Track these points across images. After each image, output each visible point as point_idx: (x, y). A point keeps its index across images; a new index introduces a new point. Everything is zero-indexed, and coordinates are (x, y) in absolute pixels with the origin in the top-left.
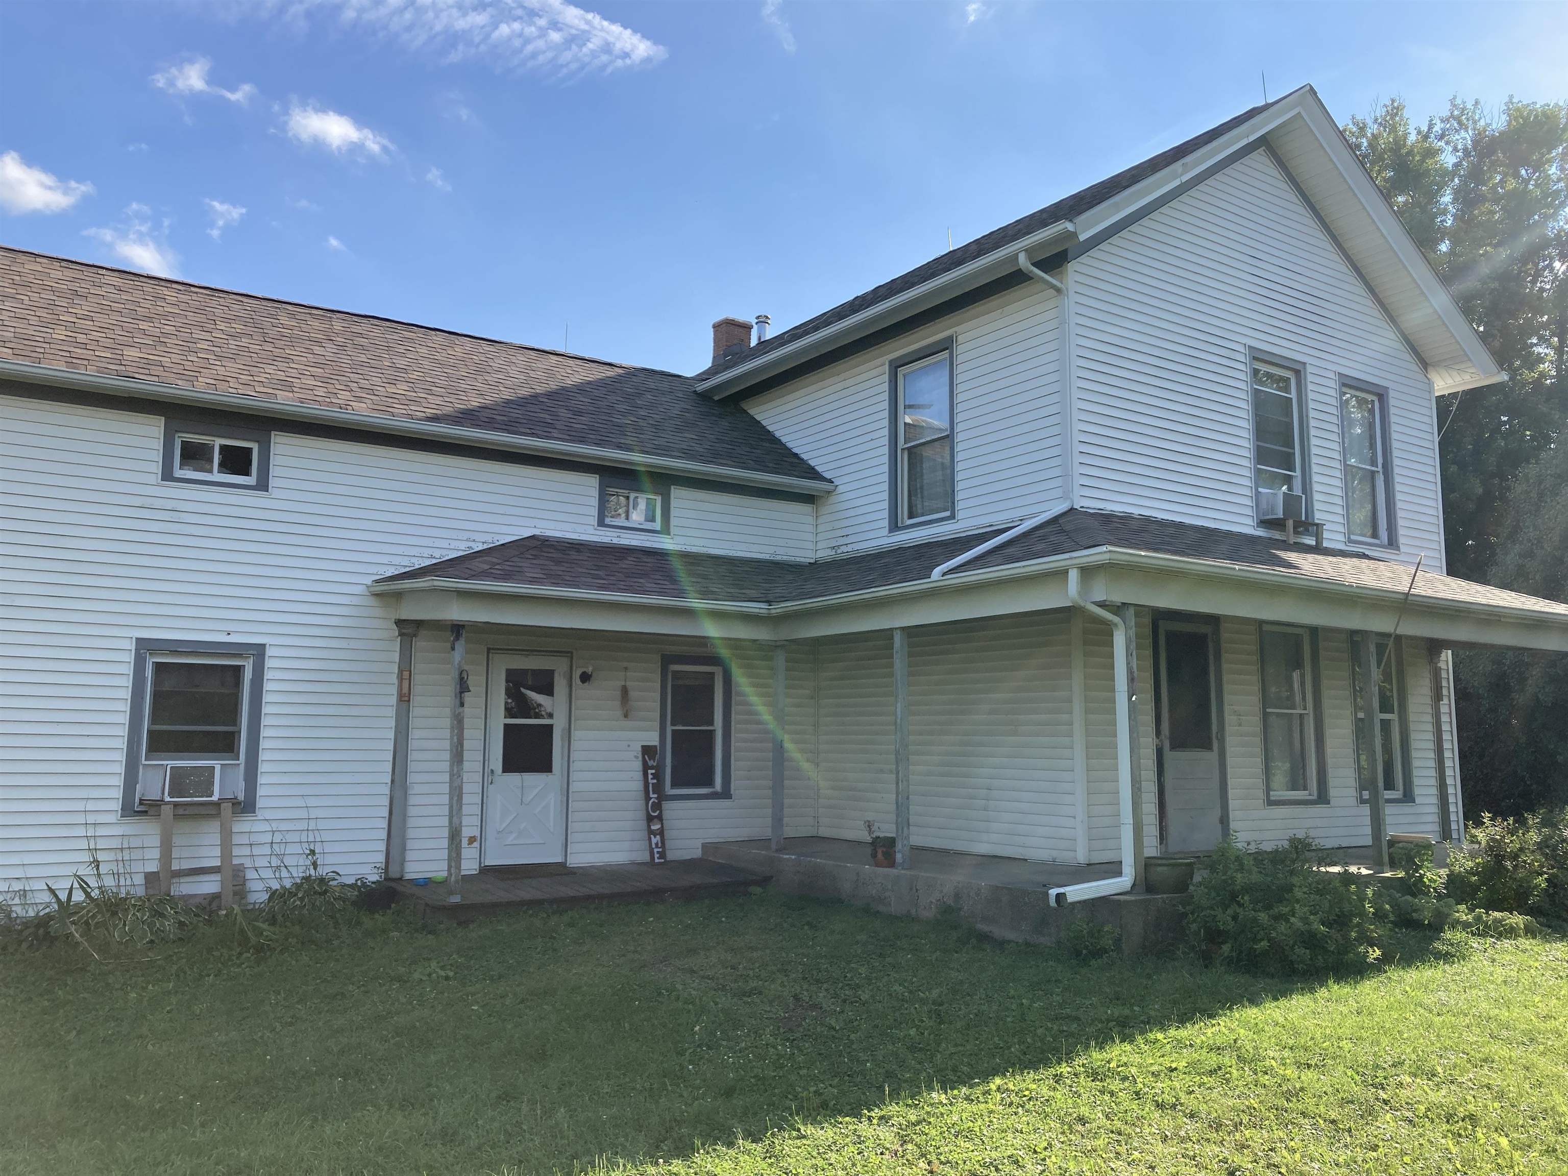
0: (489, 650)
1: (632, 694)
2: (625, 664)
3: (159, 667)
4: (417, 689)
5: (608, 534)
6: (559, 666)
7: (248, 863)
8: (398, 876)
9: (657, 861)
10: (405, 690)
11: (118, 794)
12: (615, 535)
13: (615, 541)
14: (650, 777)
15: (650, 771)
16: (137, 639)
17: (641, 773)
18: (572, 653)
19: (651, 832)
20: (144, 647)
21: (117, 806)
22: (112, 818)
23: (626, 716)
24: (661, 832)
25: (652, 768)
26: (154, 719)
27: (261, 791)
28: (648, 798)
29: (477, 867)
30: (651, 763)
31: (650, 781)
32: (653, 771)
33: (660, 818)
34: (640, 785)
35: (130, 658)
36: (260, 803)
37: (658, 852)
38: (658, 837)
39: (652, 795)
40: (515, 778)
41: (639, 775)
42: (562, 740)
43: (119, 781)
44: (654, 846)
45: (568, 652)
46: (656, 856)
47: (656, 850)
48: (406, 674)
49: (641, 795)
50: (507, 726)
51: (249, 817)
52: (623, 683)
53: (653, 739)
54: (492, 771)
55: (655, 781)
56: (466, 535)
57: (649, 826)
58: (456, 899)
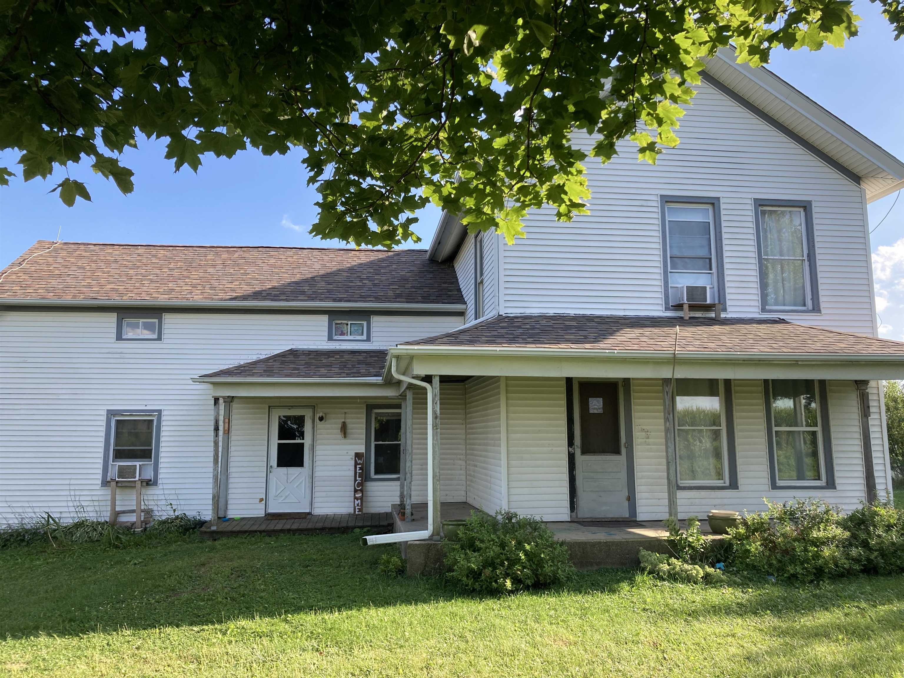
0: (269, 407)
1: (349, 426)
2: (346, 411)
3: (118, 421)
4: (233, 428)
5: (334, 344)
6: (307, 414)
7: (155, 508)
8: (223, 516)
9: (357, 513)
10: (227, 428)
11: (100, 477)
12: (337, 344)
13: (338, 348)
14: (358, 469)
15: (358, 466)
16: (107, 410)
17: (354, 467)
18: (314, 406)
19: (356, 498)
20: (111, 413)
21: (99, 482)
22: (98, 487)
23: (345, 437)
24: (361, 498)
25: (359, 464)
26: (116, 444)
27: (160, 476)
28: (356, 480)
29: (264, 513)
30: (359, 462)
31: (358, 471)
32: (360, 466)
33: (361, 491)
34: (353, 473)
35: (104, 418)
36: (160, 481)
37: (358, 509)
38: (359, 501)
39: (358, 479)
40: (284, 470)
41: (353, 468)
42: (309, 451)
43: (100, 471)
44: (356, 505)
45: (312, 406)
46: (357, 510)
47: (357, 507)
48: (227, 420)
49: (353, 478)
50: (279, 445)
51: (155, 487)
52: (343, 420)
53: (362, 449)
54: (271, 466)
55: (361, 471)
56: (258, 352)
57: (355, 495)
58: (214, 528)
